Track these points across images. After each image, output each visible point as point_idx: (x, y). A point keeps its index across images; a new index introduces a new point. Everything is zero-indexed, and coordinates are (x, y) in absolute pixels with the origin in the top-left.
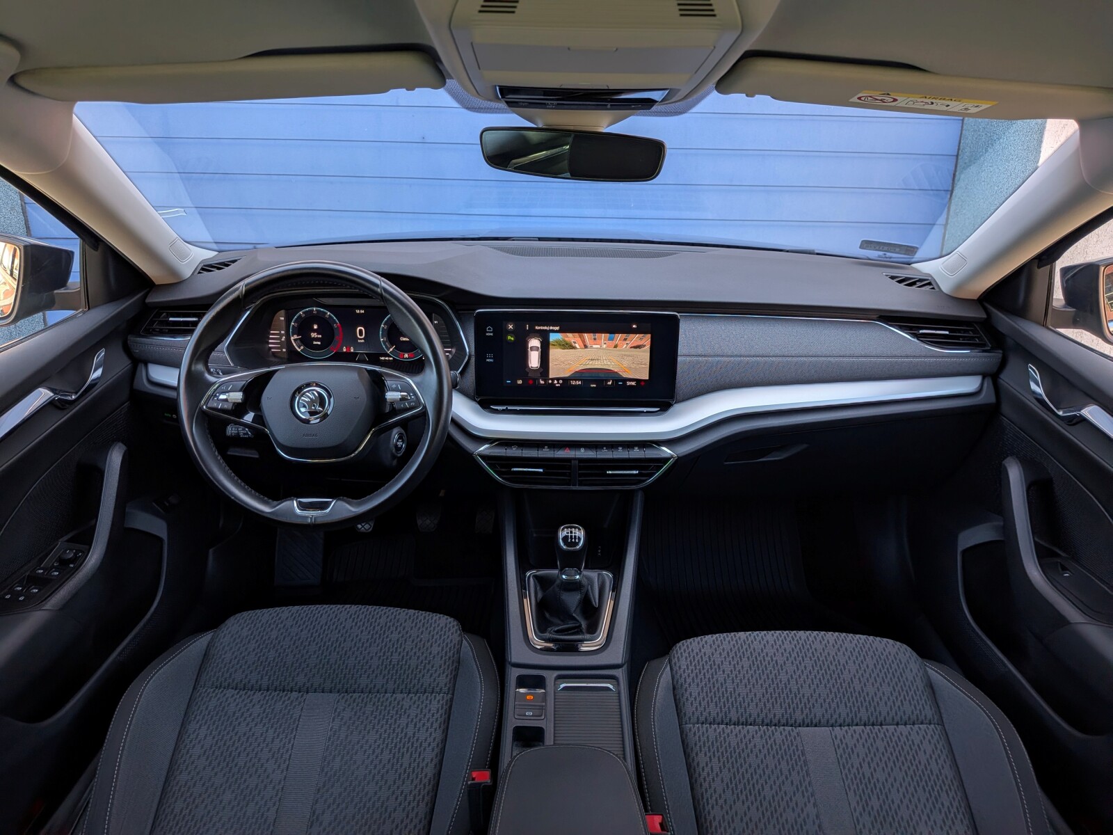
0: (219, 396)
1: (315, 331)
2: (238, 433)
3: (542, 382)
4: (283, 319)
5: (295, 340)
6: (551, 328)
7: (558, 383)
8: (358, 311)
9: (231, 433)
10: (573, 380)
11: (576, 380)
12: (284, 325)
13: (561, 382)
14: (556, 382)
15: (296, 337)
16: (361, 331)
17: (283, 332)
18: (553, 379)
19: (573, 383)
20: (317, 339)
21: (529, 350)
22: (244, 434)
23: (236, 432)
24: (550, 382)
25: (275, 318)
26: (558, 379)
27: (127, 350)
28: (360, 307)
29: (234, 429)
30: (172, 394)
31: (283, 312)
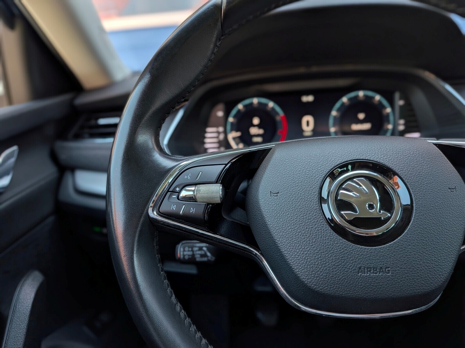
0: (179, 192)
1: (255, 126)
2: (193, 255)
4: (220, 114)
8: (305, 99)
9: (184, 256)
12: (221, 121)
15: (234, 134)
16: (307, 121)
17: (221, 129)
20: (258, 136)
22: (202, 256)
23: (191, 253)
27: (54, 157)
28: (307, 93)
29: (187, 249)
30: (100, 204)
31: (221, 106)
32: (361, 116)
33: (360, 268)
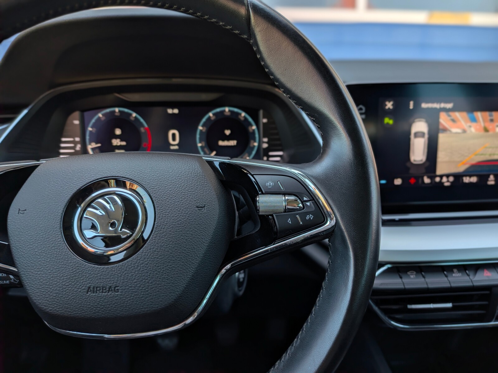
1: (117, 137)
3: (427, 180)
4: (77, 122)
5: (93, 149)
6: (443, 105)
7: (448, 181)
8: (170, 111)
10: (466, 176)
11: (470, 176)
12: (78, 131)
13: (451, 179)
14: (445, 179)
15: (94, 145)
16: (174, 135)
17: (77, 139)
18: (441, 177)
19: (466, 180)
20: (120, 147)
21: (412, 136)
24: (438, 179)
25: (68, 121)
26: (448, 176)
28: (173, 105)
31: (77, 114)
32: (228, 132)
33: (89, 288)
